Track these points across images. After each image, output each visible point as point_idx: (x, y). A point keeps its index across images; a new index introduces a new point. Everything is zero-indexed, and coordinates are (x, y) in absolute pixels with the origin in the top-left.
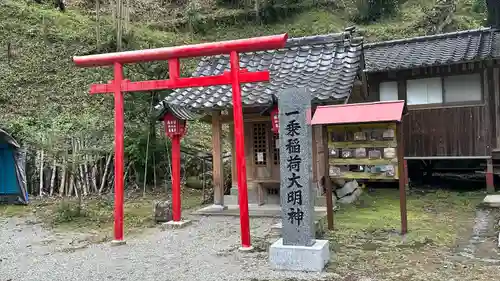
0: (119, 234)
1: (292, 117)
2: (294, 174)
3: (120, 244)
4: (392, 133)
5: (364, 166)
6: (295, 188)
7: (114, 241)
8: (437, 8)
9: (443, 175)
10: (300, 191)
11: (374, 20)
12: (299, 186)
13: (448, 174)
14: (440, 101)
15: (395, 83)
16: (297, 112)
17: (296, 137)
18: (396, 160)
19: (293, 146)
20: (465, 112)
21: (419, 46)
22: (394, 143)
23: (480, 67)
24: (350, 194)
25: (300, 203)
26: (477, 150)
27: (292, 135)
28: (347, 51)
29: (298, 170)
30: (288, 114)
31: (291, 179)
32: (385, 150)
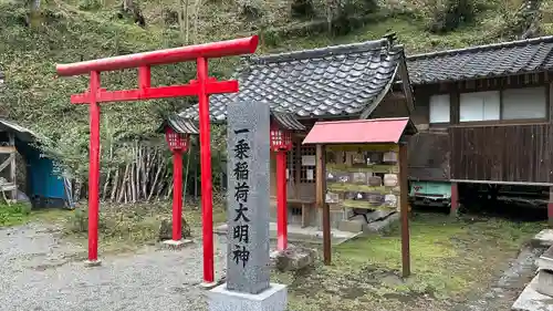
0: (93, 254)
1: (241, 136)
2: (241, 205)
3: (93, 265)
4: (393, 157)
5: (363, 194)
6: (242, 222)
7: (88, 262)
8: (519, 16)
9: (509, 199)
10: (247, 226)
11: (452, 30)
12: (246, 220)
13: (516, 199)
14: (496, 117)
15: (447, 97)
16: (246, 131)
17: (245, 160)
18: (398, 188)
19: (241, 171)
20: (525, 132)
21: (480, 56)
22: (396, 169)
23: (546, 78)
24: (381, 219)
25: (246, 240)
26: (537, 176)
27: (241, 158)
28: (382, 60)
29: (245, 200)
30: (236, 132)
31: (238, 211)
32: (386, 176)
